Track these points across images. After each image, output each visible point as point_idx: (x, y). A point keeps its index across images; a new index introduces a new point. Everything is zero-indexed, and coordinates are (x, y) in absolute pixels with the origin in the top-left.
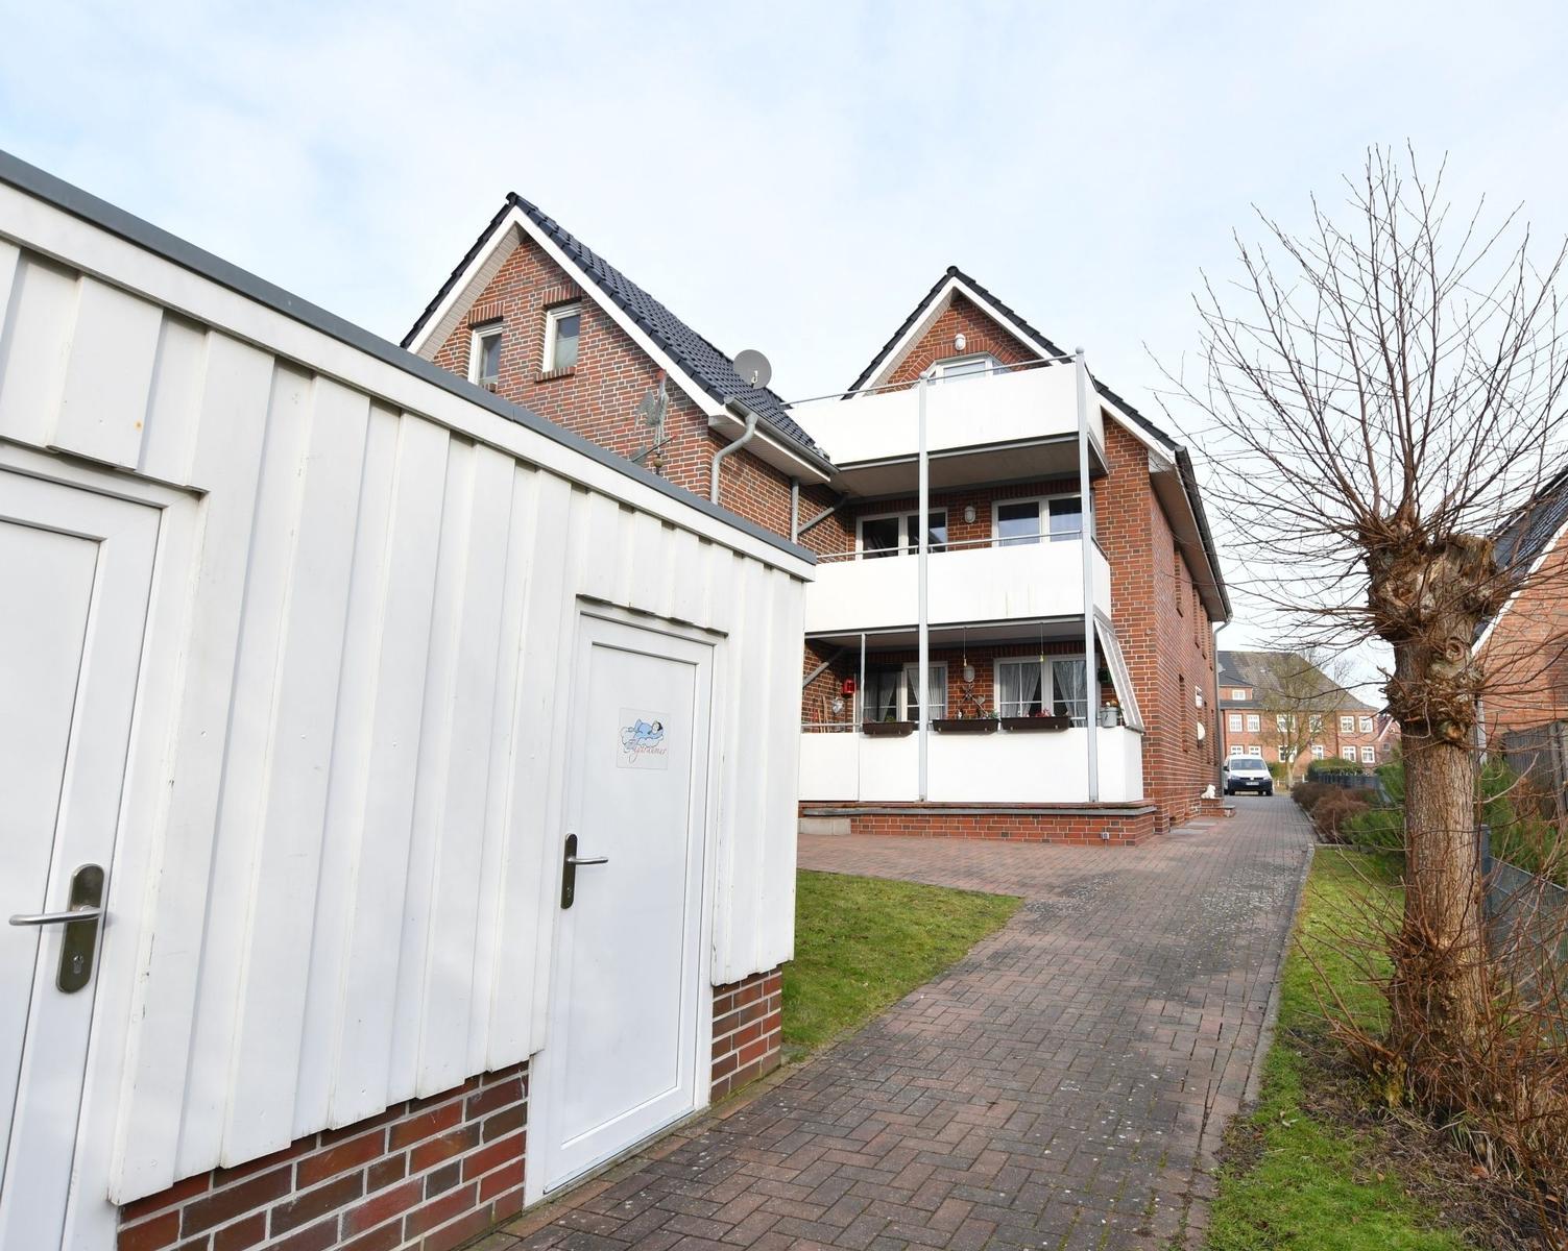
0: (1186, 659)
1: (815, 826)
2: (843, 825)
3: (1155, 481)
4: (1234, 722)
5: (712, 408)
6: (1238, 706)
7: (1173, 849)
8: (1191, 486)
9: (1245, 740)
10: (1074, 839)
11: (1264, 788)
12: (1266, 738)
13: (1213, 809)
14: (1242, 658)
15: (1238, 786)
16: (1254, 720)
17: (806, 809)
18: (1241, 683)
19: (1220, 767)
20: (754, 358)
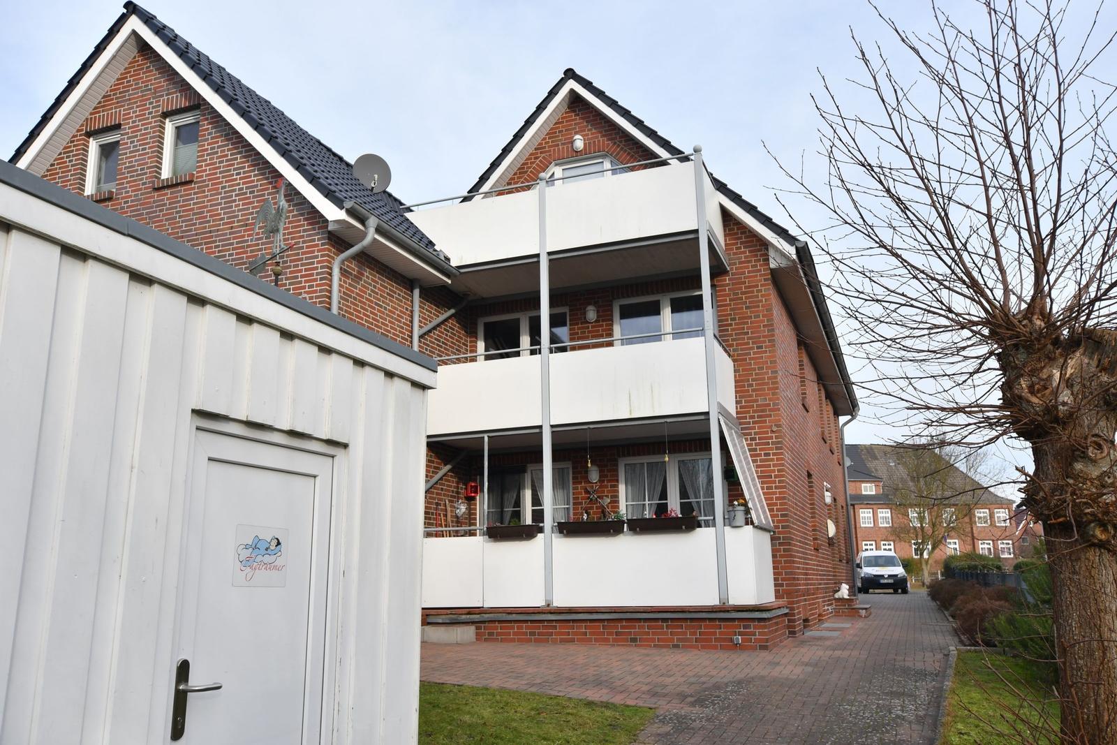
0: (814, 455)
1: (439, 634)
2: (468, 633)
3: (777, 277)
4: (865, 517)
5: (332, 213)
6: (868, 501)
7: (809, 653)
8: (814, 284)
9: (877, 535)
10: (704, 644)
11: (898, 585)
12: (898, 533)
13: (847, 609)
14: (871, 450)
15: (872, 584)
16: (885, 514)
17: (430, 617)
18: (869, 476)
19: (852, 564)
20: (374, 163)
